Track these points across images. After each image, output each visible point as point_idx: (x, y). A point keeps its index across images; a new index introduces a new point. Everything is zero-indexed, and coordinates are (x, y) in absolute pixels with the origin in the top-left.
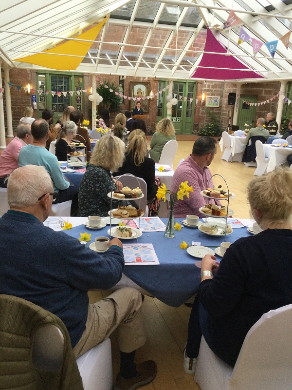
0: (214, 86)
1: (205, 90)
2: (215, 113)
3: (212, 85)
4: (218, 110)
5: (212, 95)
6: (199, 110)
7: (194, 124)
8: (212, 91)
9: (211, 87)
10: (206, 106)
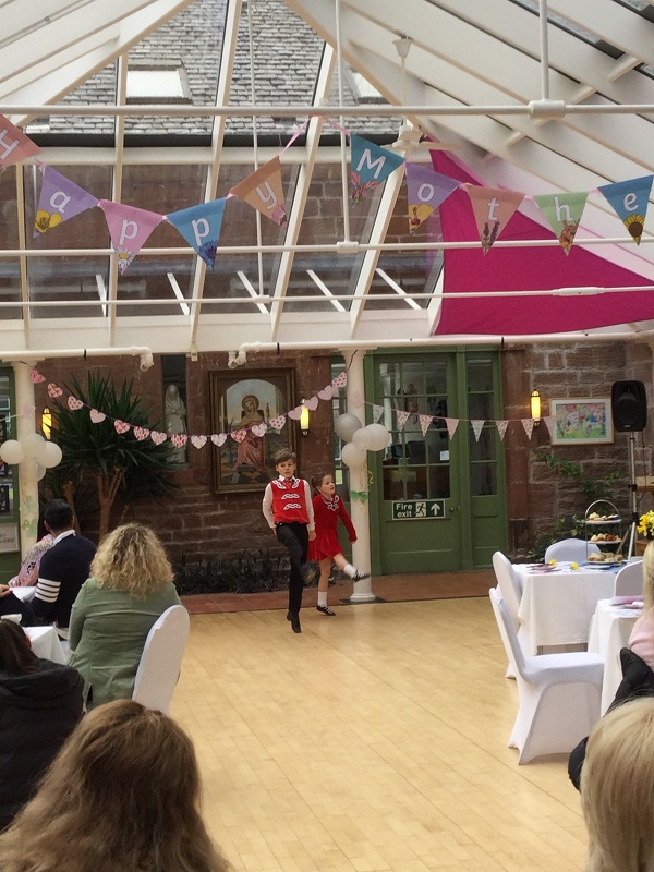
0: (577, 360)
1: (541, 379)
2: (601, 469)
3: (569, 356)
4: (612, 455)
5: (575, 394)
6: (526, 460)
7: (512, 524)
8: (571, 377)
9: (565, 361)
10: (556, 440)
